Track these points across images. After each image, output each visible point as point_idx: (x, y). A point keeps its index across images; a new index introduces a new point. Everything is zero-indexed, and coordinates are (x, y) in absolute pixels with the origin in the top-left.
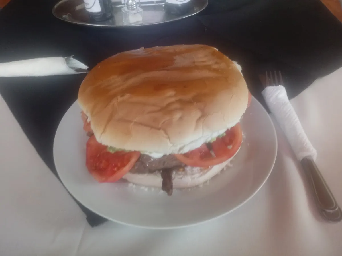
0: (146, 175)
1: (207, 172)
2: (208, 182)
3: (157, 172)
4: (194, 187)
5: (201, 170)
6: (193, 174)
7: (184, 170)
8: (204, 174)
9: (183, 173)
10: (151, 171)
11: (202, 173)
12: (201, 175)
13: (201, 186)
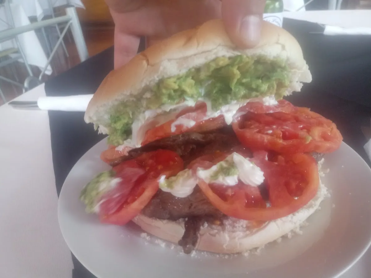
0: (165, 221)
1: (257, 231)
2: (258, 251)
3: (181, 220)
4: (234, 254)
5: (248, 228)
6: (234, 232)
7: (222, 224)
8: (252, 234)
9: (220, 228)
10: (173, 218)
11: (248, 232)
12: (246, 236)
13: (246, 254)
